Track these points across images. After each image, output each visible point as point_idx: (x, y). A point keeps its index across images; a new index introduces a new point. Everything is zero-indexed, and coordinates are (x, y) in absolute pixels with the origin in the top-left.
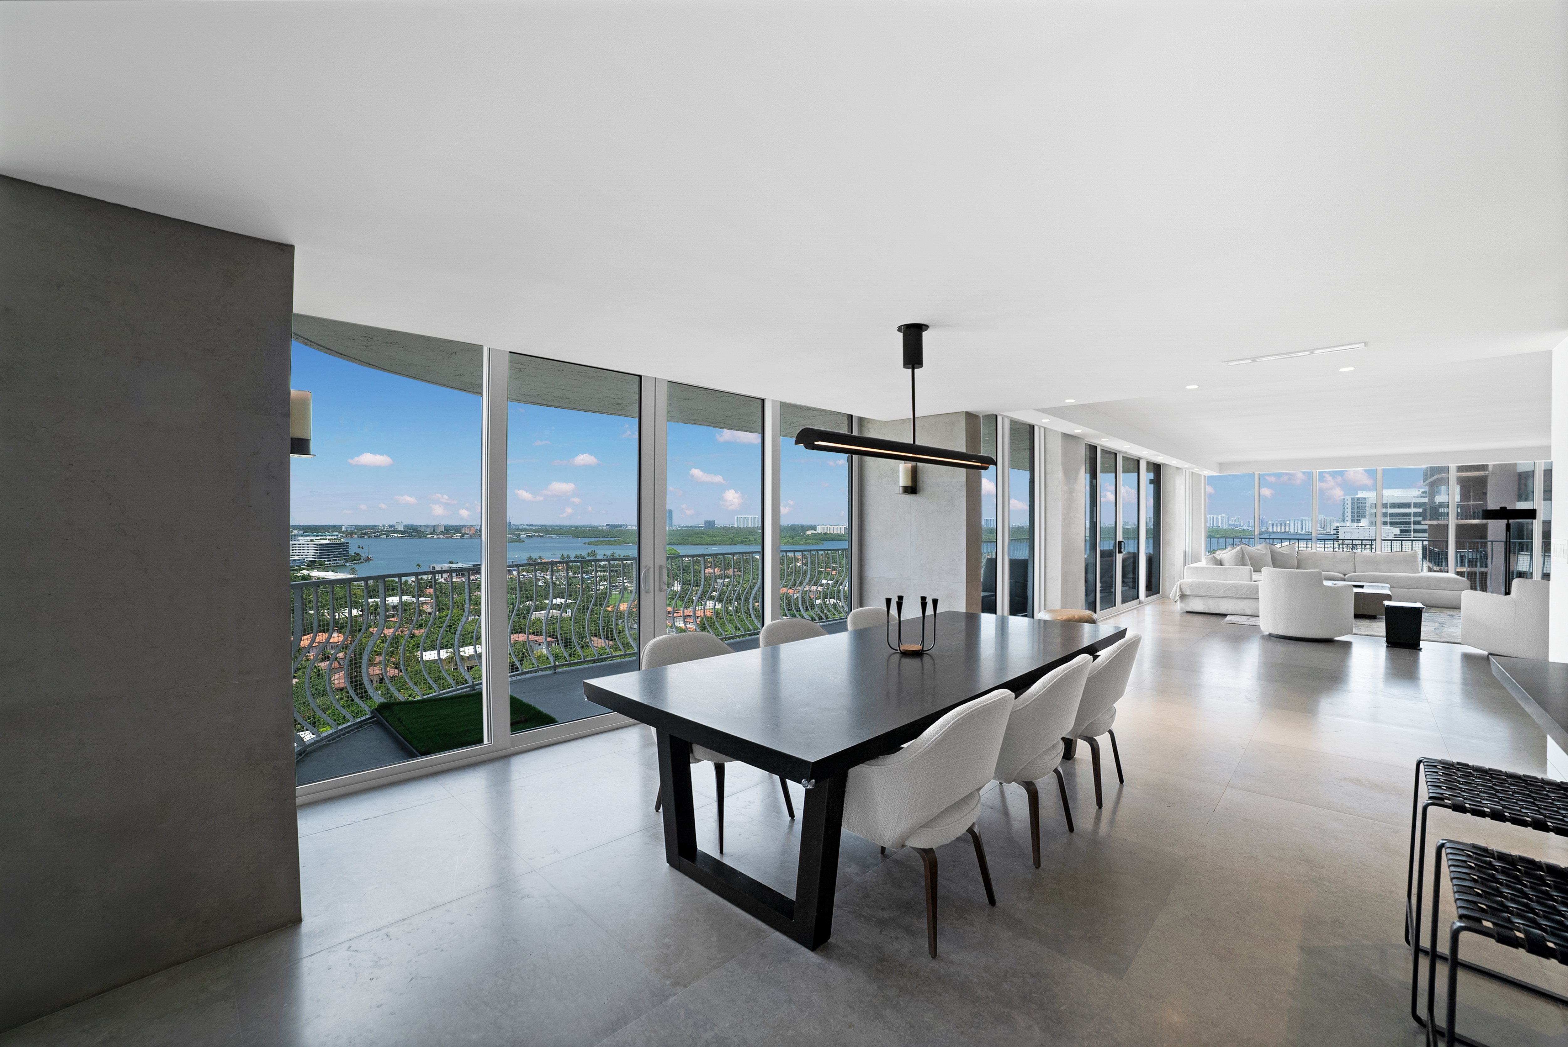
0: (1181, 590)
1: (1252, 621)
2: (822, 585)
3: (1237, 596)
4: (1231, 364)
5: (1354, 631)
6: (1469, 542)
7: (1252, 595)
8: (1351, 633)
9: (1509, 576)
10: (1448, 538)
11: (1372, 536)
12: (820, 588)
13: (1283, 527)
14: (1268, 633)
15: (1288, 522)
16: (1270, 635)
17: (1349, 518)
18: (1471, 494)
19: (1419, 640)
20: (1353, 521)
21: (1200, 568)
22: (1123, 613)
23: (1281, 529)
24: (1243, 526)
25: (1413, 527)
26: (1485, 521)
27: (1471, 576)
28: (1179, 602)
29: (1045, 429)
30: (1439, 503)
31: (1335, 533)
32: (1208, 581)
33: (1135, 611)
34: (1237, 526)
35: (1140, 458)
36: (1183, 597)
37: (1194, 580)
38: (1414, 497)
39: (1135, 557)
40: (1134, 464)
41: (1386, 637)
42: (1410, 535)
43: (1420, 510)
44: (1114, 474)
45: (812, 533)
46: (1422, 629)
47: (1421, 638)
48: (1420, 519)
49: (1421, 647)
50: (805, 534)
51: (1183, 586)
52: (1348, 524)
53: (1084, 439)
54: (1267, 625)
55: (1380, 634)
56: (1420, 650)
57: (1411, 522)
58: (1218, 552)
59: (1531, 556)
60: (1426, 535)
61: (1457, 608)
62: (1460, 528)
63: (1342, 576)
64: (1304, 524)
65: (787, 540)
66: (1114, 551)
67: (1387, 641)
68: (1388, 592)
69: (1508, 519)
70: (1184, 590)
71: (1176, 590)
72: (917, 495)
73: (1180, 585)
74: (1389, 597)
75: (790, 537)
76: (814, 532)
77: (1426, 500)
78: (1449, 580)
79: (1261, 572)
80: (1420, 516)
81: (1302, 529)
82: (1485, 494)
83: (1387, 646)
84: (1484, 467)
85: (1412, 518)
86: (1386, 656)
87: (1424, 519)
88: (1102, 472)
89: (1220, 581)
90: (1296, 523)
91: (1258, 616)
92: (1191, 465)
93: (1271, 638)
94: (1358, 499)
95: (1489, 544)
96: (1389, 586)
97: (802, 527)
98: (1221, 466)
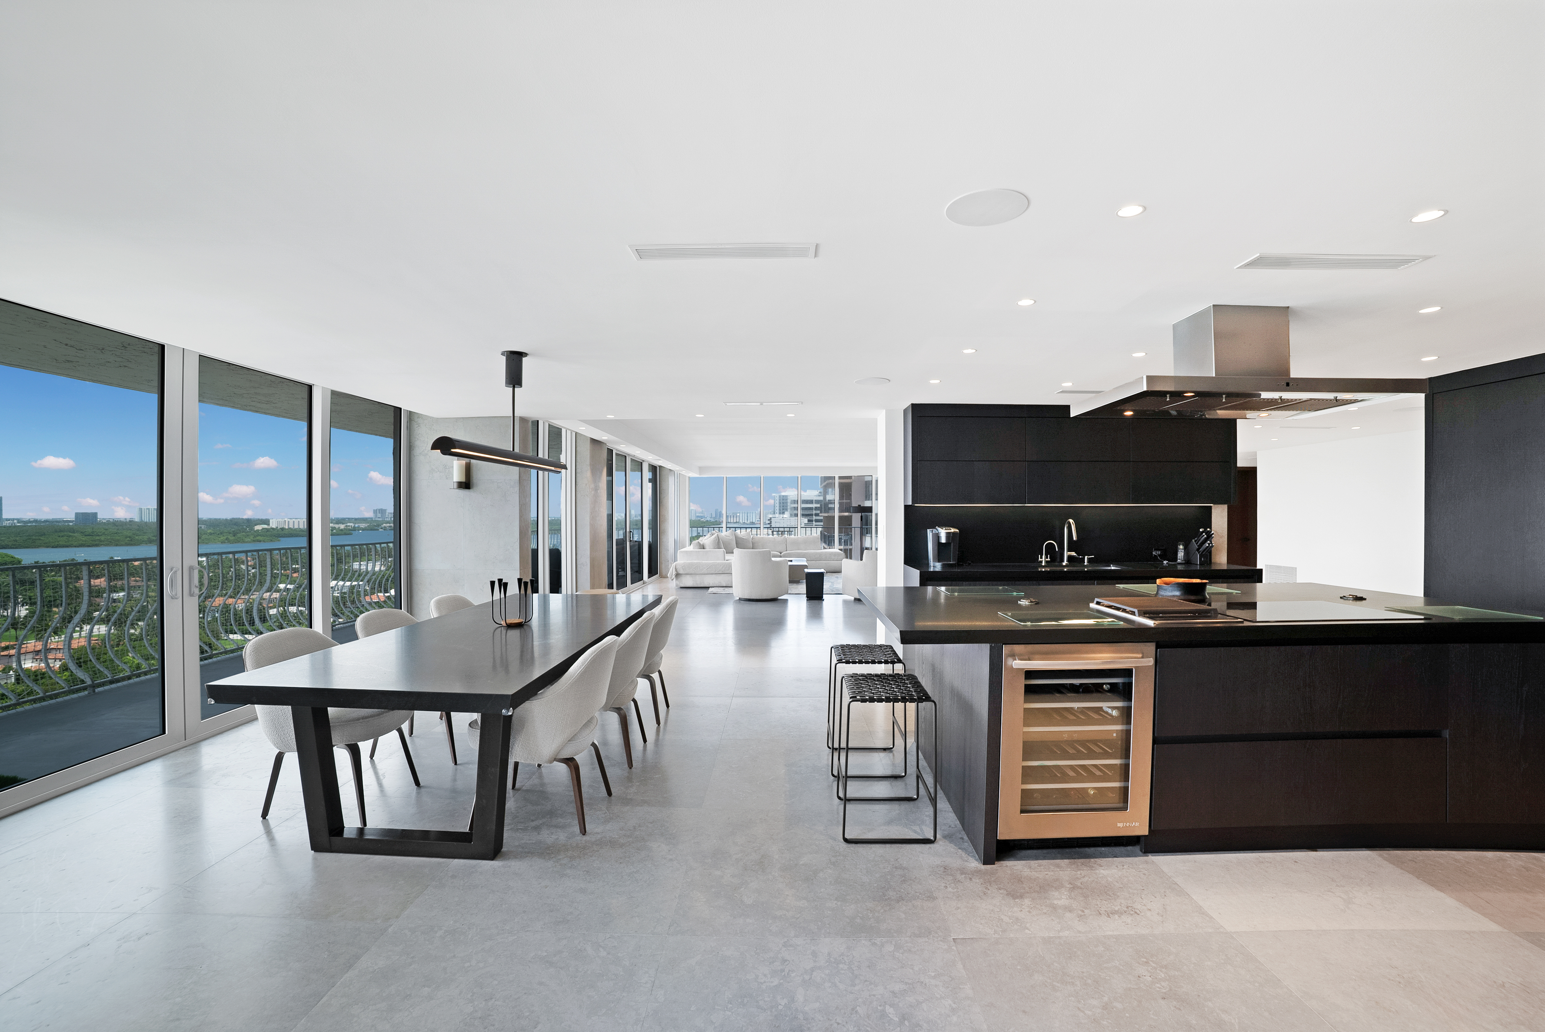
0: (676, 570)
1: (727, 590)
2: (278, 591)
3: (716, 572)
4: (728, 404)
5: (789, 592)
6: (845, 528)
7: (727, 571)
8: (787, 593)
9: (862, 550)
10: (834, 526)
11: (793, 524)
12: (276, 595)
13: (735, 519)
14: (738, 598)
15: (738, 514)
16: (740, 599)
17: (777, 511)
18: (844, 495)
19: (823, 594)
20: (780, 513)
21: (689, 551)
22: (633, 592)
23: (733, 520)
24: (706, 518)
25: (814, 518)
26: (851, 514)
27: (845, 551)
28: (674, 580)
29: (576, 433)
30: (828, 500)
31: (769, 523)
32: (695, 561)
33: (640, 590)
34: (702, 517)
35: (643, 461)
36: (678, 575)
37: (685, 561)
38: (815, 496)
39: (640, 544)
40: (638, 465)
41: (807, 594)
42: (813, 524)
43: (818, 505)
44: (624, 473)
45: (263, 529)
46: (824, 587)
47: (824, 593)
48: (819, 512)
49: (824, 598)
50: (253, 529)
51: (677, 567)
52: (777, 515)
53: (606, 444)
54: (739, 591)
55: (803, 593)
56: (823, 600)
57: (813, 514)
58: (701, 539)
59: (871, 537)
60: (822, 524)
61: (839, 572)
62: (840, 518)
63: (779, 554)
64: (749, 516)
65: (225, 538)
66: (625, 540)
67: (807, 597)
68: (805, 563)
69: (862, 513)
70: (678, 570)
71: (673, 570)
72: (471, 490)
73: (675, 566)
74: (806, 567)
75: (230, 533)
76: (265, 526)
77: (821, 498)
78: (835, 554)
79: (733, 553)
80: (818, 510)
81: (747, 520)
82: (851, 495)
83: (807, 600)
84: (850, 477)
85: (814, 511)
86: (807, 606)
87: (821, 512)
88: (617, 470)
89: (703, 562)
90: (744, 515)
91: (732, 587)
92: (681, 468)
93: (741, 601)
94: (783, 496)
95: (853, 529)
96: (806, 559)
97: (248, 521)
98: (701, 469)
